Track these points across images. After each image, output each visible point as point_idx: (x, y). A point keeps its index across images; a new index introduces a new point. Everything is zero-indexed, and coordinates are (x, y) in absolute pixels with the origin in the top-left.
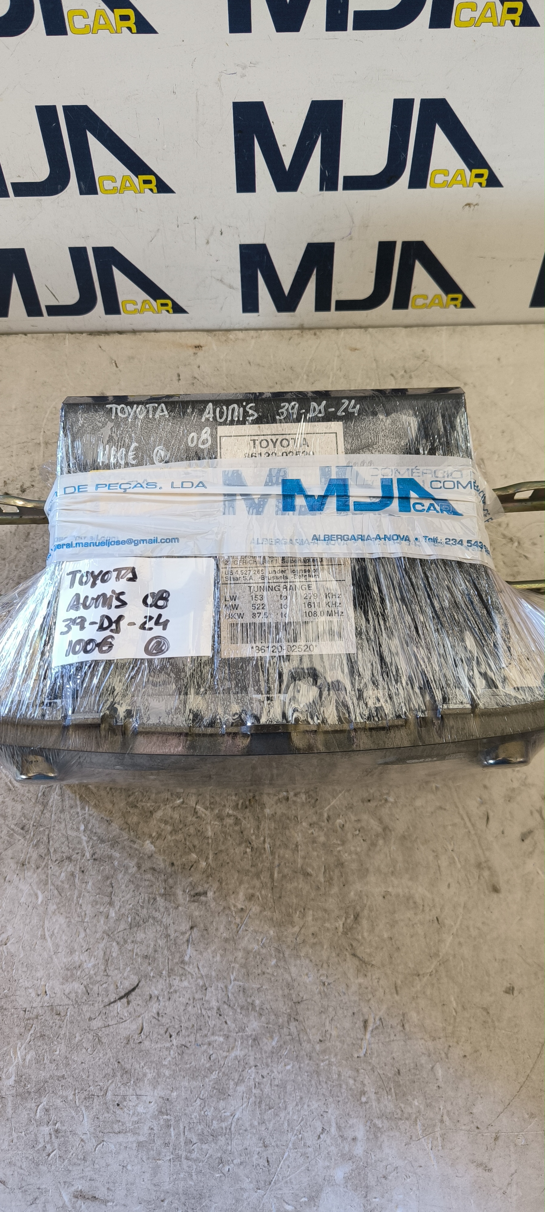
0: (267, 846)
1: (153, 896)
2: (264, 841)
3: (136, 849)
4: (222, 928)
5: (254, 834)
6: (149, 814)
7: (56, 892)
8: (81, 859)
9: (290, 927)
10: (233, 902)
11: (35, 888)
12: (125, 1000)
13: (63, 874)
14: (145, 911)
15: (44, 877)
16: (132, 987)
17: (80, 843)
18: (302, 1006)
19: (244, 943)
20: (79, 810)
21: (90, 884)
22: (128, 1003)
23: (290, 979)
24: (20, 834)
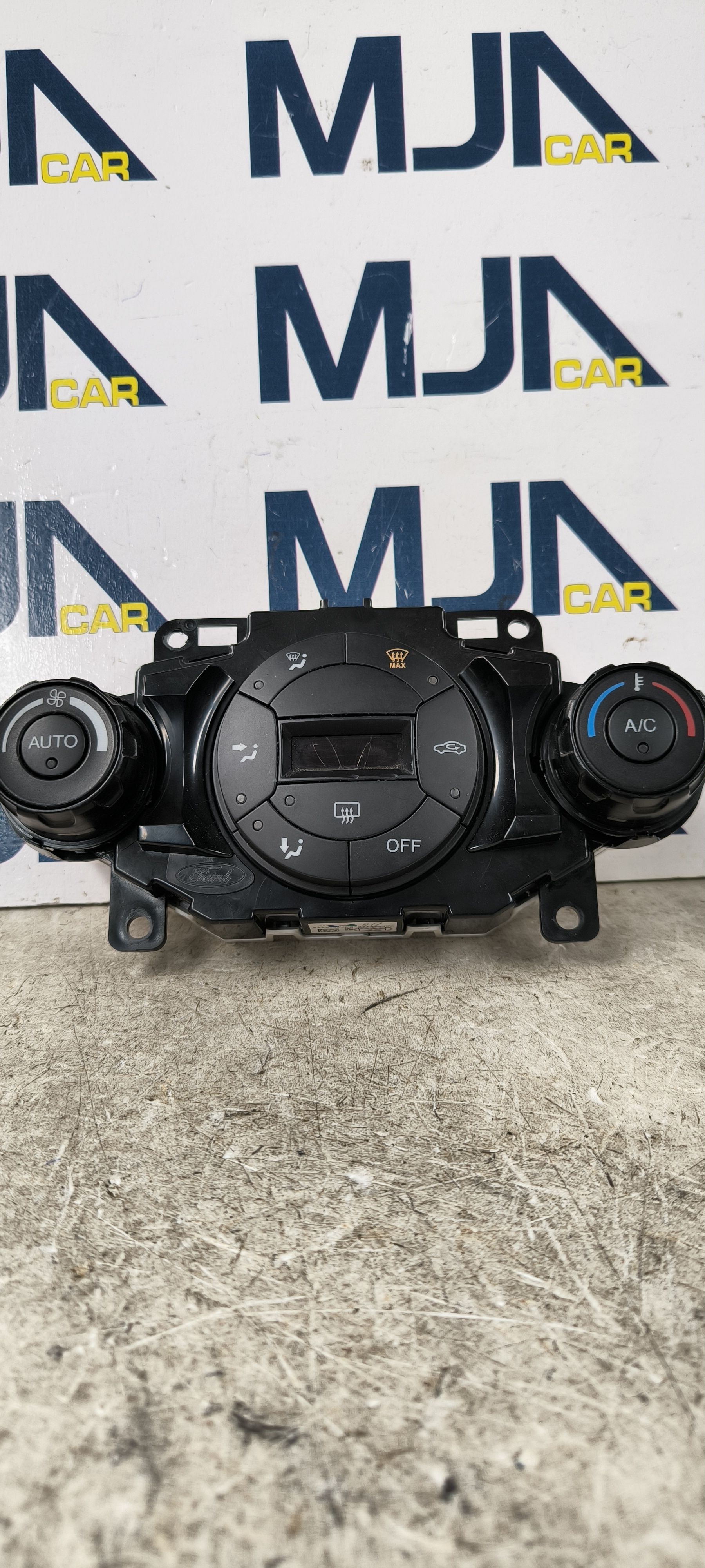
0: (70, 1190)
1: (344, 1108)
2: (73, 1198)
3: (390, 1171)
4: (198, 1075)
5: (96, 1209)
6: (364, 1233)
7: (561, 1104)
8: (520, 1151)
9: (54, 1083)
10: (168, 1108)
11: (610, 1108)
12: (388, 995)
13: (556, 1128)
14: (360, 1089)
15: (597, 1123)
16: (377, 1007)
17: (532, 1178)
18: (65, 1004)
19: (158, 1060)
20: (551, 1232)
21: (488, 1119)
22: (382, 993)
23: (77, 1027)
24: (685, 1183)
